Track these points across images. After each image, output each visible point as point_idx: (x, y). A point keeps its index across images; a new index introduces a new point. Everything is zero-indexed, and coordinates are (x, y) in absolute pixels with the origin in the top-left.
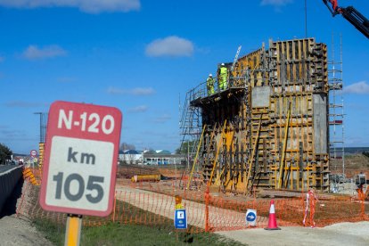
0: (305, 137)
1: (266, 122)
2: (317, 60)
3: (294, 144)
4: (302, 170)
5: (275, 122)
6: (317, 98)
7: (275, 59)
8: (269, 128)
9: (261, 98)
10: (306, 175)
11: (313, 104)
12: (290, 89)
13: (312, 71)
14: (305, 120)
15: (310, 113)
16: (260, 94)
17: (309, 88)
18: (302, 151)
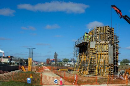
0: (106, 58)
1: (94, 53)
2: (110, 33)
3: (102, 60)
4: (104, 69)
5: (97, 53)
6: (110, 46)
7: (97, 32)
8: (95, 55)
9: (92, 45)
10: (106, 70)
11: (108, 47)
12: (101, 42)
13: (108, 37)
14: (106, 52)
15: (107, 50)
16: (93, 44)
17: (107, 42)
18: (104, 63)
